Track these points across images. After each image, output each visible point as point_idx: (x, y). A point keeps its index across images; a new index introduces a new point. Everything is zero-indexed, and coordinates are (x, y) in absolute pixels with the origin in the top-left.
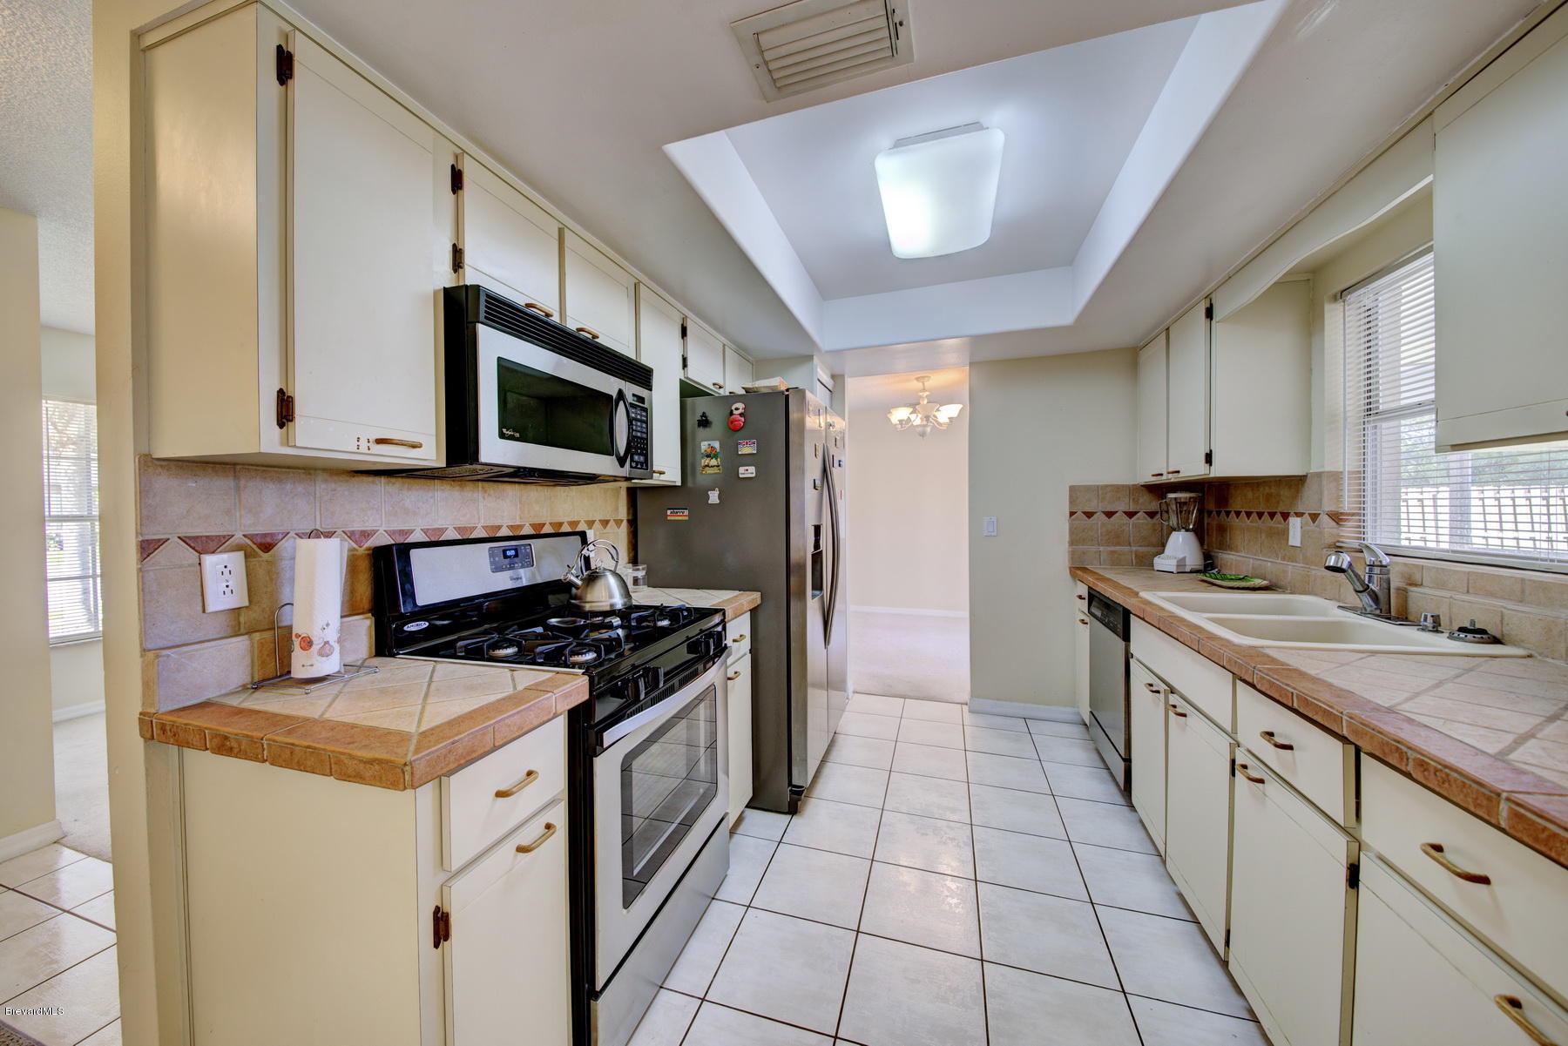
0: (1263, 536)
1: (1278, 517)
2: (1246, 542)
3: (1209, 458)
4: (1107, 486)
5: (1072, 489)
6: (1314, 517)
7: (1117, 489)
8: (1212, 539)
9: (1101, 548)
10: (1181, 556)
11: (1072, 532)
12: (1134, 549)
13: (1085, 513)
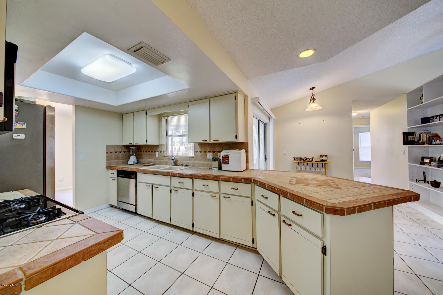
0: (150, 155)
1: (153, 152)
2: (146, 157)
3: (147, 141)
4: (115, 145)
5: (107, 146)
6: (161, 152)
7: (118, 146)
8: (138, 157)
9: (115, 161)
10: (134, 161)
11: (107, 157)
12: (122, 160)
13: (110, 152)
